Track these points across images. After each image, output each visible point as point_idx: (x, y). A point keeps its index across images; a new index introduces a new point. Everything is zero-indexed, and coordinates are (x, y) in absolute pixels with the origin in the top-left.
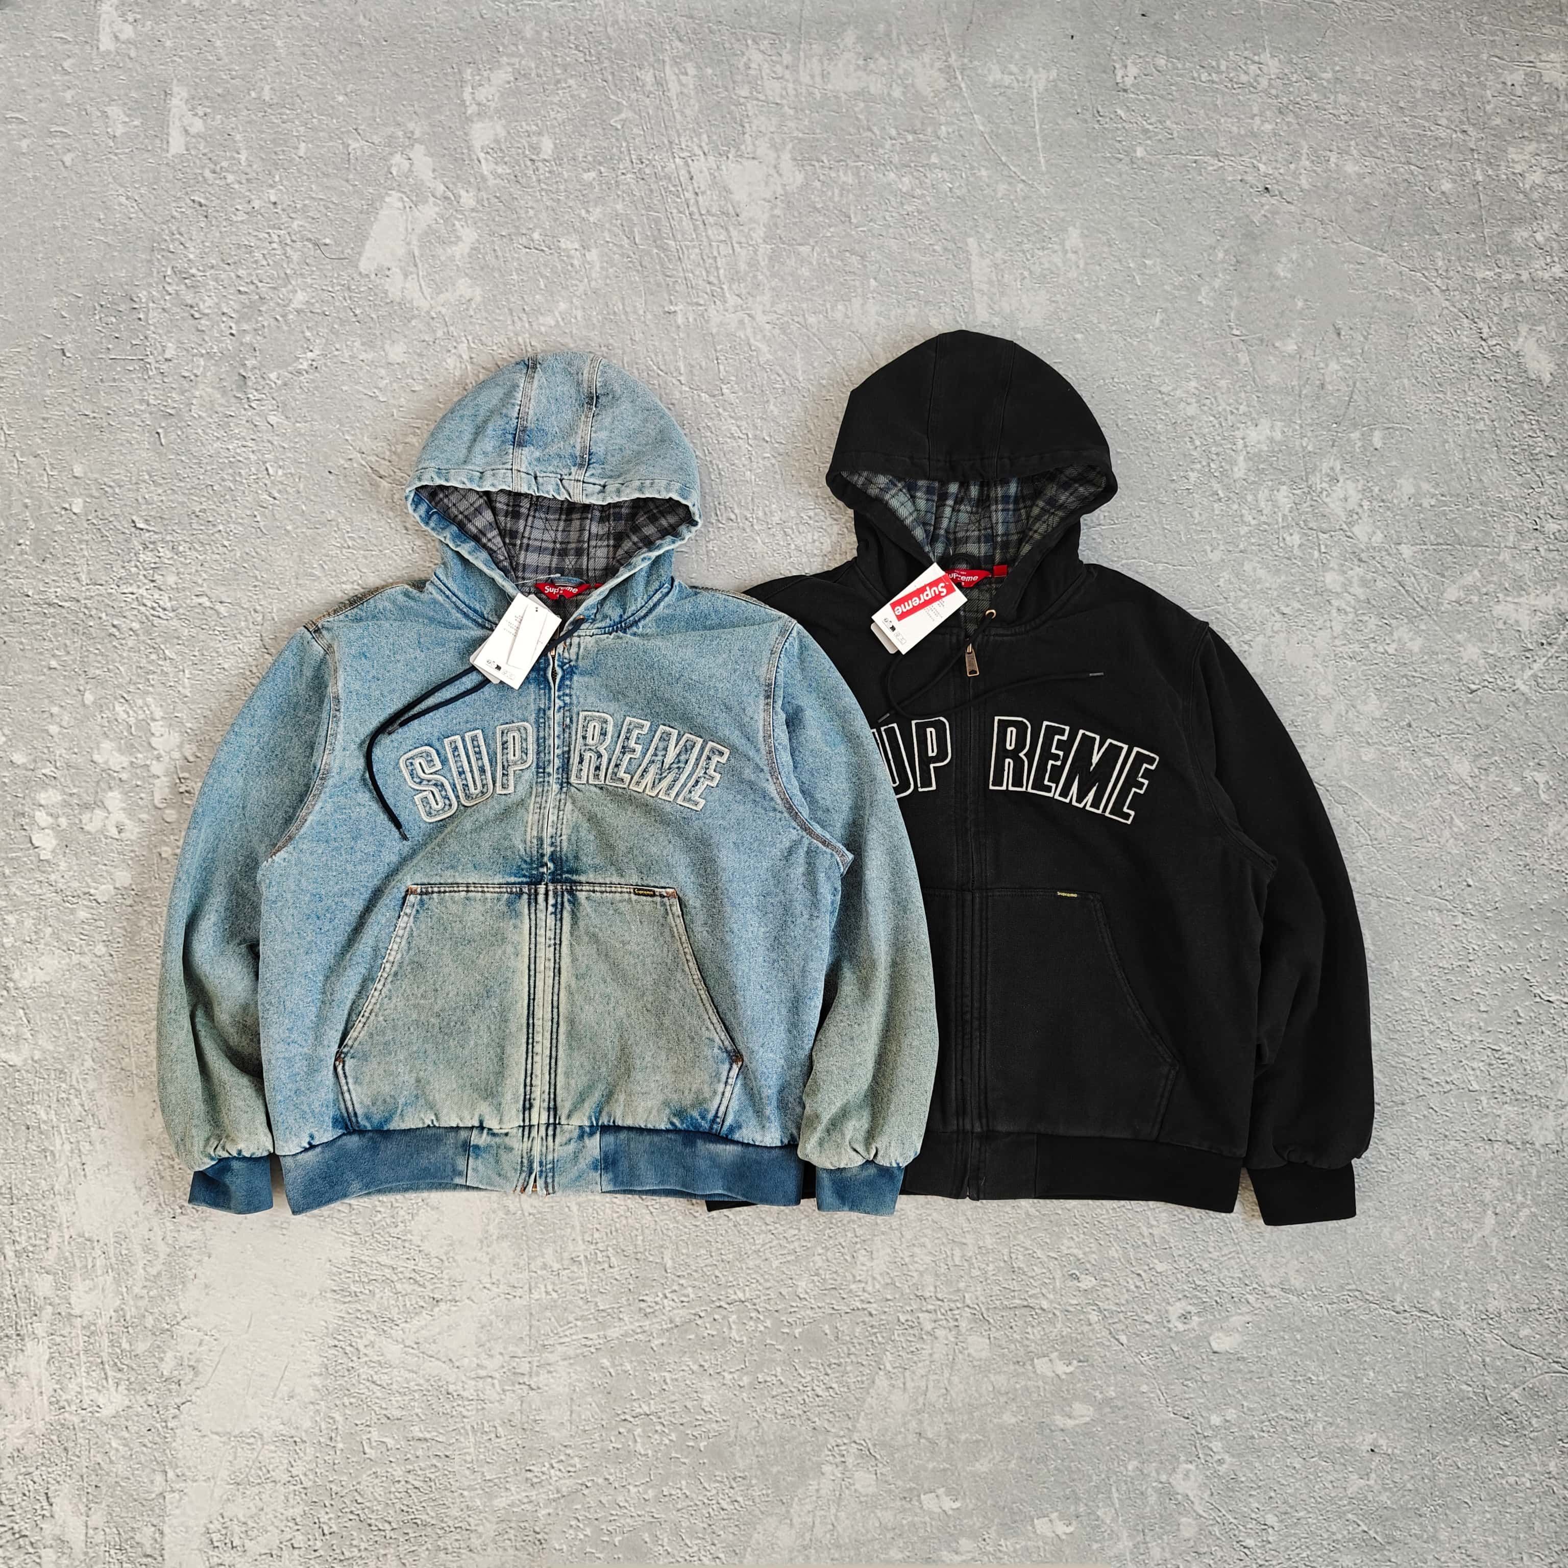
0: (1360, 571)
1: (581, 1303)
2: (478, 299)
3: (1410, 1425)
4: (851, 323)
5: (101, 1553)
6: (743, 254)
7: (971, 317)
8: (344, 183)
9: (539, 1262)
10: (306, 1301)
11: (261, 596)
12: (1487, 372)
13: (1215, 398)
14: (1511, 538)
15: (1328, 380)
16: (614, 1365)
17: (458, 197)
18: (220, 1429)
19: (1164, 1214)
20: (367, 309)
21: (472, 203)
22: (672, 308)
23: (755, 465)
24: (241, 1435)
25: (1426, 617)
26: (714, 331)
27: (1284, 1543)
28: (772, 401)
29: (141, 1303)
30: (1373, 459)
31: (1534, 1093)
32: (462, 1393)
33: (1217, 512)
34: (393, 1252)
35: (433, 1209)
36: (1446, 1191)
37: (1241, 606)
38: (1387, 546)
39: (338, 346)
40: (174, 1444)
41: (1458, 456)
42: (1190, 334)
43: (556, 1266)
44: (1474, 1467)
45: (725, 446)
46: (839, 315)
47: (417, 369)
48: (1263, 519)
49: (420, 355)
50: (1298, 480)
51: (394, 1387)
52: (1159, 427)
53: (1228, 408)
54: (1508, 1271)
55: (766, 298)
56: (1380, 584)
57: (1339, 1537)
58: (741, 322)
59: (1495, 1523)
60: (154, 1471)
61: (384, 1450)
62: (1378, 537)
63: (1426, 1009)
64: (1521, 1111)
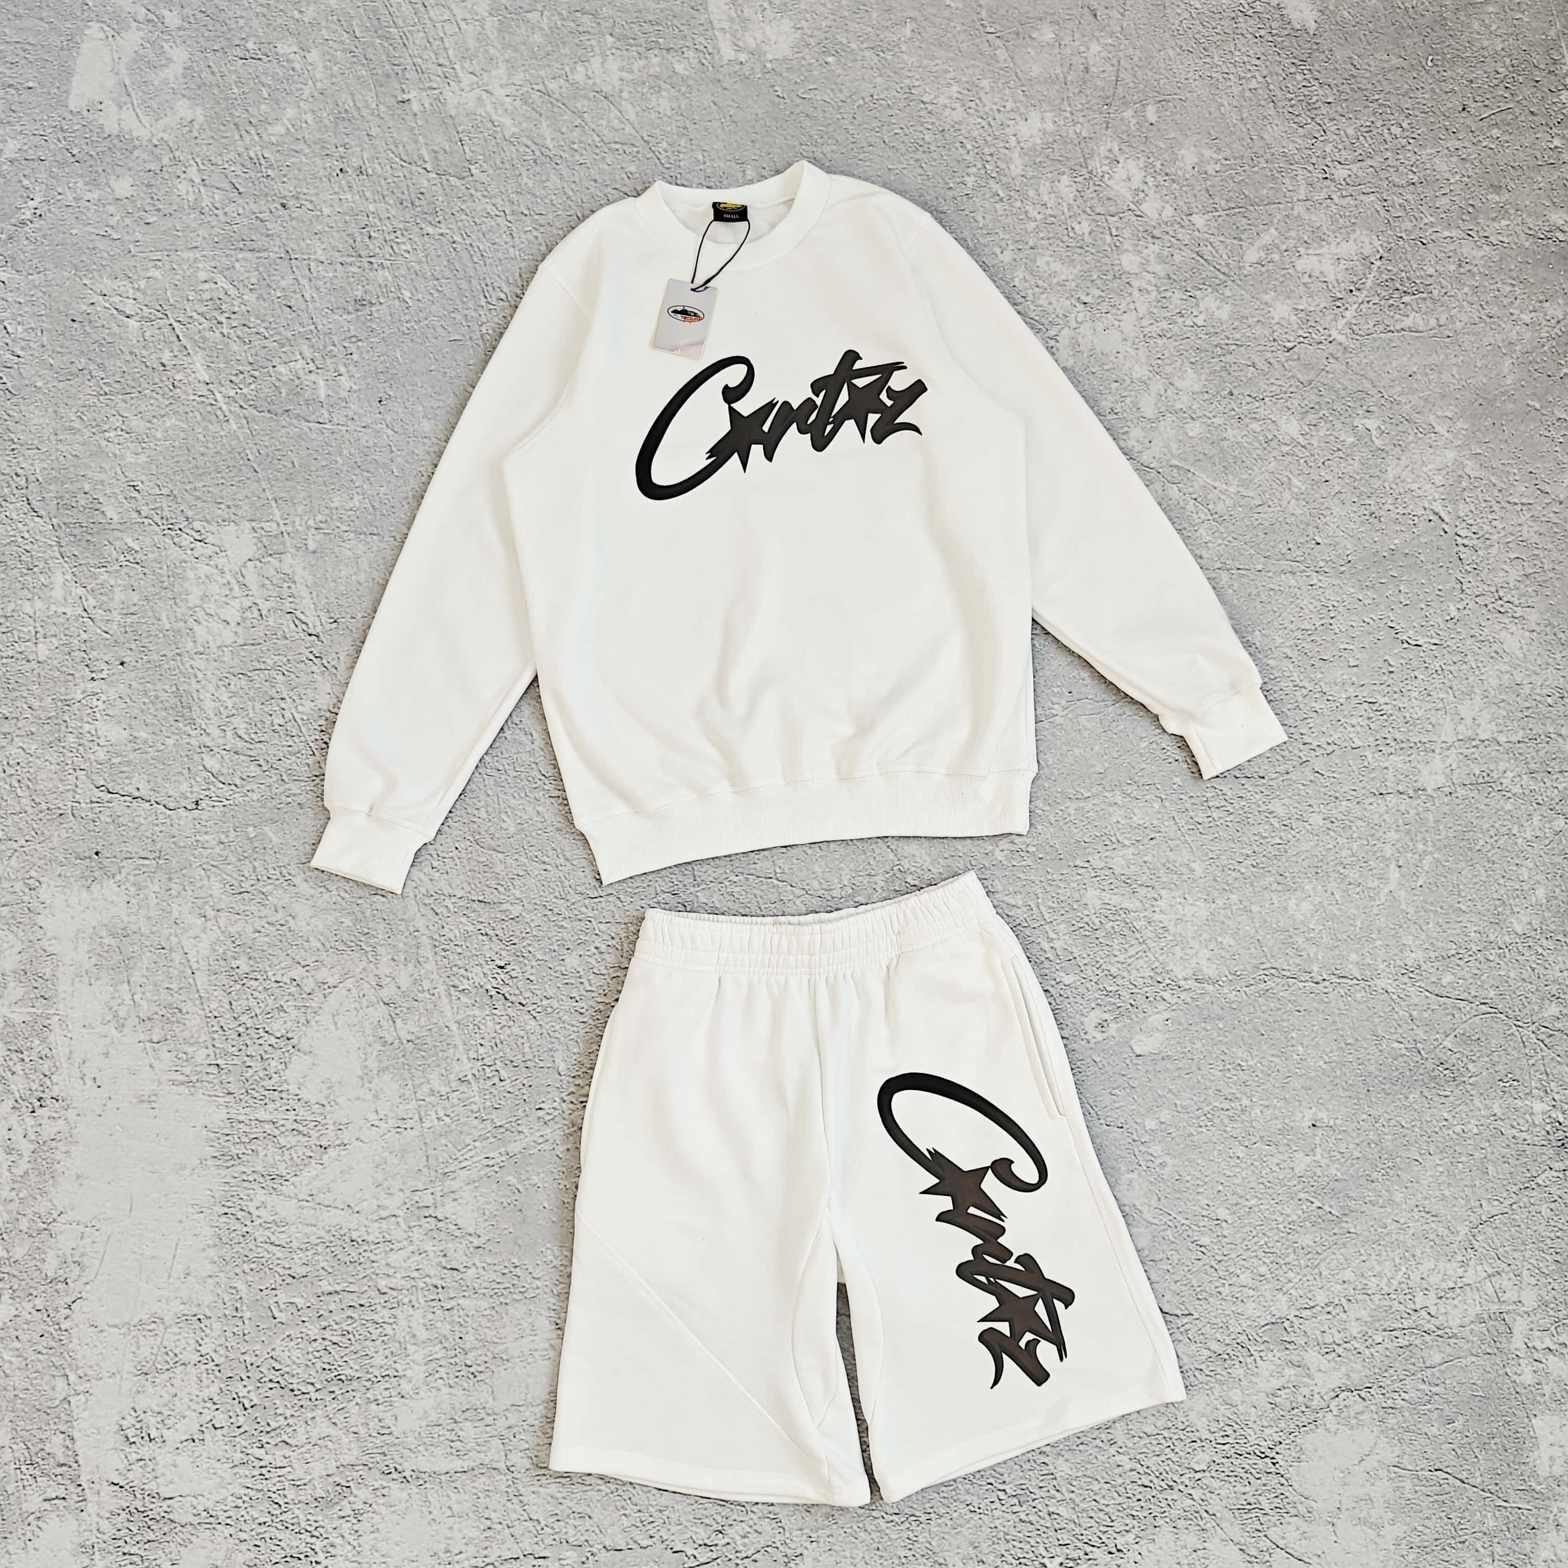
0: (1156, 248)
1: (476, 1122)
2: (200, 119)
3: (1348, 1094)
4: (594, 84)
5: (12, 1472)
6: (470, 31)
7: (716, 57)
8: (38, 22)
9: (426, 1088)
10: (187, 1172)
11: (21, 459)
12: (1251, 30)
13: (980, 99)
14: (1302, 192)
15: (1091, 62)
16: (520, 1181)
17: (161, 19)
18: (117, 1321)
19: (1063, 926)
20: (84, 147)
21: (178, 22)
22: (406, 97)
23: (517, 241)
24: (141, 1323)
25: (1229, 283)
26: (453, 113)
27: (1240, 1235)
28: (525, 173)
29: (11, 1207)
30: (1151, 134)
31: (1417, 740)
32: (366, 1237)
33: (1000, 213)
34: (271, 1106)
35: (305, 1054)
36: (1345, 852)
37: (1041, 302)
38: (1178, 219)
39: (60, 190)
40: (71, 1345)
41: (1235, 117)
42: (944, 39)
43: (444, 1091)
44: (1418, 1123)
45: (483, 227)
46: (579, 75)
47: (149, 201)
48: (1049, 212)
49: (149, 186)
50: (1077, 168)
51: (295, 1244)
52: (927, 137)
53: (995, 107)
54: (1420, 922)
55: (502, 70)
56: (1177, 258)
57: (1294, 1217)
58: (480, 99)
59: (1449, 1175)
60: (54, 1376)
61: (294, 1311)
62: (1168, 212)
63: (1295, 674)
64: (1407, 759)
